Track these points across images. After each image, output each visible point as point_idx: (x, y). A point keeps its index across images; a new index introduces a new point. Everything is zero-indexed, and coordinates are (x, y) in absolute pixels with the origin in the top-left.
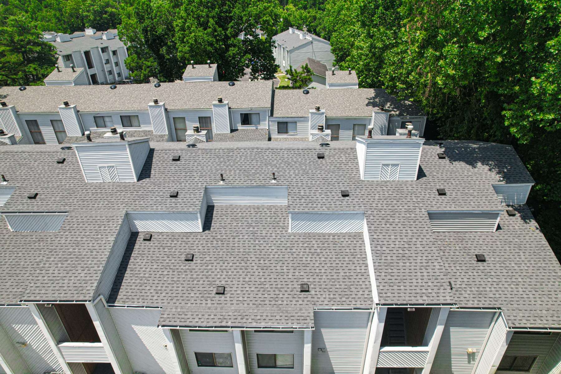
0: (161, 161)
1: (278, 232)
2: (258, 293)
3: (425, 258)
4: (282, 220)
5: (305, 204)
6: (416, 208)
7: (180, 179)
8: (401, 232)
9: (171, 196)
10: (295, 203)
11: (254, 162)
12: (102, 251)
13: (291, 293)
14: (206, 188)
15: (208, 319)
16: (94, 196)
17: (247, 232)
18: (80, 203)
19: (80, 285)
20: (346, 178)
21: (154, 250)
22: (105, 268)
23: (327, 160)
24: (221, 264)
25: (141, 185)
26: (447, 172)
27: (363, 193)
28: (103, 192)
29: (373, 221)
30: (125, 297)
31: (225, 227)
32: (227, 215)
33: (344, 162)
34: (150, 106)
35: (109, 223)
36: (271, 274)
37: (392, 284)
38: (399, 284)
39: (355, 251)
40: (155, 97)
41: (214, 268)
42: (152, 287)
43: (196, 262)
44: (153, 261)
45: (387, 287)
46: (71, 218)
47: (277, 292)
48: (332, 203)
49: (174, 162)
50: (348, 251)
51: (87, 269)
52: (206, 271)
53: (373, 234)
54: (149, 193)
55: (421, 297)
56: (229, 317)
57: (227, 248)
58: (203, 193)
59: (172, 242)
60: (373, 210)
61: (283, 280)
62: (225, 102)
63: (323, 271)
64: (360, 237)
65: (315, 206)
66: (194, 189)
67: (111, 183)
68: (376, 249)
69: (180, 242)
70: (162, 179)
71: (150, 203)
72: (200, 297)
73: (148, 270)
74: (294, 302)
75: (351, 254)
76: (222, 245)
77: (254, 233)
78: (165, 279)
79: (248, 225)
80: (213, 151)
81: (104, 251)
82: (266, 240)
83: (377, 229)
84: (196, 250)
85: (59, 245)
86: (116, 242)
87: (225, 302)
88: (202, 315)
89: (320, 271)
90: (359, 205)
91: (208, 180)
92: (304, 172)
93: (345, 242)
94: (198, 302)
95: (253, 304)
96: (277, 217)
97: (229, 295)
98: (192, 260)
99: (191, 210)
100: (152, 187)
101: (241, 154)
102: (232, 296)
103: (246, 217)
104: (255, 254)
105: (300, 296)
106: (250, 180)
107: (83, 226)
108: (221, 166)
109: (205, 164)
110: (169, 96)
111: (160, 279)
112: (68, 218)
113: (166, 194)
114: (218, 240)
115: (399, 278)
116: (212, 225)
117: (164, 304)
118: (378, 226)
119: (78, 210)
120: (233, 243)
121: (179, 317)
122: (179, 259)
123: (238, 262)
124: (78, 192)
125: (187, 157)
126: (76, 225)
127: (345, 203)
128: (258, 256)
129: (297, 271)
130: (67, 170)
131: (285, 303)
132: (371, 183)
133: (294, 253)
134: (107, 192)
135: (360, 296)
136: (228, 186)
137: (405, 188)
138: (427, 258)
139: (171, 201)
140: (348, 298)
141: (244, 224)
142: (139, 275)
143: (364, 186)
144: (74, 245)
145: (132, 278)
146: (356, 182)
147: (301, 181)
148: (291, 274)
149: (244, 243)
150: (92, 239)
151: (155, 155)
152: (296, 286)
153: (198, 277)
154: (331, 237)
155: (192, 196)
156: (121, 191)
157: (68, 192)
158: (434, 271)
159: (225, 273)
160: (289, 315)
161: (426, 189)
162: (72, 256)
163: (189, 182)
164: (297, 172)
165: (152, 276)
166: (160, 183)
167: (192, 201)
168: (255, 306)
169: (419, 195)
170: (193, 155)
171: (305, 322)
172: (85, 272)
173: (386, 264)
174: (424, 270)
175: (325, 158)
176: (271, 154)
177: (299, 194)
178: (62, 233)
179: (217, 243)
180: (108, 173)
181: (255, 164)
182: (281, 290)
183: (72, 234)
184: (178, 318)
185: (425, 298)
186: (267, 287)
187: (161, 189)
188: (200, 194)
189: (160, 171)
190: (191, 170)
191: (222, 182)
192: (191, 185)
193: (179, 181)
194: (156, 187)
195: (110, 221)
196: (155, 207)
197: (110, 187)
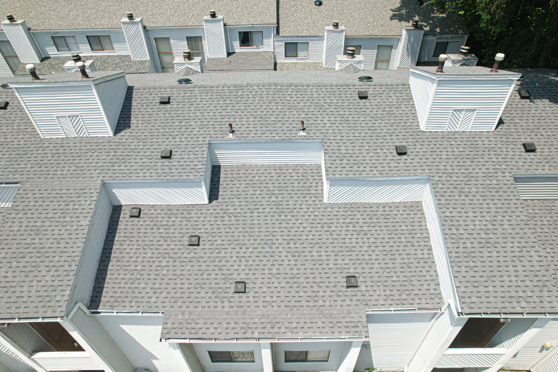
0: (145, 105)
1: (310, 202)
2: (290, 290)
3: (516, 244)
4: (314, 184)
5: (349, 166)
6: (498, 171)
7: (172, 130)
8: (481, 206)
9: (163, 157)
10: (335, 165)
11: (272, 104)
12: (73, 241)
13: (334, 289)
14: (209, 144)
15: (227, 328)
16: (55, 158)
17: (268, 203)
18: (35, 169)
19: (46, 294)
20: (400, 127)
21: (146, 231)
22: (79, 267)
23: (372, 101)
24: (238, 250)
25: (120, 141)
26: (533, 118)
27: (425, 150)
28: (67, 151)
29: (442, 190)
30: (112, 299)
31: (239, 197)
32: (239, 179)
33: (395, 103)
34: (124, 23)
35: (80, 199)
36: (306, 263)
37: (476, 284)
38: (486, 284)
39: (413, 228)
40: (129, 10)
41: (228, 255)
42: (147, 284)
43: (204, 247)
44: (146, 247)
45: (470, 289)
46: (25, 192)
47: (316, 289)
48: (385, 165)
49: (162, 106)
50: (404, 228)
51: (54, 268)
52: (219, 259)
53: (444, 210)
54: (132, 153)
55: (518, 302)
56: (255, 326)
57: (244, 226)
58: (206, 152)
59: (169, 219)
60: (441, 175)
61: (323, 271)
62: (219, 17)
63: (374, 257)
64: (418, 209)
65: (362, 169)
66: (193, 146)
67: (78, 139)
68: (450, 232)
69: (179, 219)
70: (148, 131)
71: (135, 168)
72: (213, 298)
73: (140, 259)
74: (339, 303)
75: (408, 232)
76: (237, 222)
77: (278, 205)
78: (164, 272)
79: (269, 192)
80: (215, 88)
81: (76, 241)
82: (295, 214)
83: (450, 202)
84: (203, 231)
85: (11, 233)
86: (91, 226)
87: (248, 304)
88: (219, 323)
89: (370, 257)
90: (422, 168)
91: (212, 132)
92: (342, 119)
93: (399, 216)
94: (212, 304)
95: (285, 306)
96: (306, 181)
97: (251, 294)
98: (198, 245)
99: (192, 177)
100: (135, 144)
101: (254, 93)
102: (256, 295)
103: (265, 182)
104: (282, 234)
105: (347, 294)
106: (269, 132)
107: (43, 204)
108: (228, 111)
109: (205, 108)
110: (147, 10)
111: (157, 273)
112: (20, 192)
114: (231, 215)
115: (484, 274)
116: (220, 193)
117: (167, 309)
118: (450, 198)
119: (34, 180)
120: (252, 218)
121: (188, 326)
122: (181, 243)
123: (260, 247)
124: (31, 152)
126: (32, 203)
127: (402, 164)
128: (286, 237)
129: (339, 258)
130: (12, 119)
131: (328, 303)
132: (434, 135)
133: (333, 233)
134: (72, 151)
135: (424, 292)
136: (240, 141)
137: (480, 143)
138: (520, 245)
139: (163, 164)
140: (410, 295)
141: (264, 192)
142: (128, 268)
143: (425, 139)
144: (32, 233)
145: (119, 272)
146: (414, 134)
147: (340, 132)
148: (331, 263)
149: (265, 218)
150: (58, 224)
151: (135, 95)
152: (340, 279)
153: (208, 268)
154: (381, 209)
155: (192, 156)
156: (93, 151)
157: (17, 152)
158: (531, 264)
159: (245, 263)
160: (334, 321)
161: (508, 143)
162: (31, 250)
163: (186, 136)
164: (332, 119)
165: (146, 268)
166: (146, 137)
167: (191, 163)
168: (288, 309)
169: (500, 153)
170: (188, 95)
171: (357, 329)
172: (52, 273)
173: (465, 255)
174: (517, 263)
175: (369, 98)
176: (295, 93)
177: (338, 152)
178: (13, 215)
179: (230, 219)
180: (71, 125)
181: (274, 107)
182: (321, 285)
183: (27, 216)
184: (187, 328)
185: (524, 304)
186: (301, 281)
187: (148, 147)
188: (203, 152)
189: (144, 119)
190: (187, 118)
191: (231, 134)
192: (188, 140)
193: (172, 134)
194: (141, 143)
195: (80, 196)
196: (141, 174)
197: (77, 144)
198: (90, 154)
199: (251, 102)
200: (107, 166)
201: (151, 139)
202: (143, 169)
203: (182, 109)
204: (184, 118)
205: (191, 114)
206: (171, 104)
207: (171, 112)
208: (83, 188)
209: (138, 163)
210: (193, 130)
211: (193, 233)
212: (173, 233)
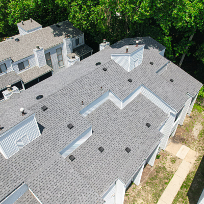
1: (118, 112)
2: (139, 139)
3: (171, 89)
4: (113, 106)
5: (124, 93)
6: (152, 73)
7: (61, 117)
8: (158, 84)
9: (71, 128)
10: (121, 95)
12: (76, 180)
13: (147, 130)
15: (137, 163)
17: (108, 121)
18: (23, 172)
19: (90, 202)
20: (123, 74)
21: (83, 160)
24: (115, 141)
25: (46, 134)
26: (145, 55)
27: (134, 77)
28: (28, 155)
29: (148, 85)
31: (98, 126)
32: (92, 120)
33: (115, 67)
36: (134, 129)
38: (175, 102)
39: (145, 101)
41: (115, 145)
42: (103, 174)
43: (106, 148)
45: (174, 105)
46: (32, 183)
48: (130, 87)
49: (46, 111)
50: (143, 103)
52: (114, 148)
54: (57, 135)
56: (142, 156)
57: (109, 133)
59: (85, 150)
60: (144, 82)
61: (140, 128)
63: (145, 115)
64: (142, 95)
65: (127, 92)
66: (76, 117)
67: (26, 147)
69: (89, 147)
70: (52, 123)
72: (125, 159)
74: (151, 132)
76: (106, 133)
77: (111, 119)
78: (104, 166)
80: (58, 93)
82: (118, 118)
83: (152, 88)
87: (134, 152)
88: (134, 164)
90: (139, 82)
91: (76, 109)
92: (107, 80)
93: (140, 100)
94: (127, 161)
96: (110, 107)
98: (104, 150)
100: (53, 131)
101: (73, 87)
102: (133, 148)
103: (100, 115)
104: (121, 127)
105: (150, 129)
106: (93, 97)
107: (46, 180)
108: (72, 98)
109: (63, 102)
111: (102, 168)
112: (29, 185)
113: (66, 129)
115: (173, 100)
117: (117, 175)
119: (29, 176)
120: (109, 129)
121: (128, 173)
122: (98, 154)
123: (120, 135)
124: (10, 169)
125: (49, 104)
127: (134, 84)
129: (140, 121)
131: (149, 135)
132: (132, 72)
133: (132, 116)
135: (162, 115)
136: (88, 106)
137: (142, 68)
139: (73, 130)
140: (160, 118)
141: (103, 119)
142: (92, 176)
144: (57, 192)
146: (128, 74)
147: (111, 84)
148: (139, 124)
152: (145, 127)
153: (114, 153)
154: (134, 101)
155: (79, 121)
156: (40, 146)
159: (121, 143)
160: (154, 138)
161: (147, 65)
162: (65, 197)
164: (105, 82)
165: (97, 170)
166: (54, 126)
167: (82, 123)
168: (143, 144)
169: (148, 68)
170: (50, 101)
171: (160, 135)
174: (174, 93)
175: (107, 69)
176: (86, 79)
177: (117, 91)
179: (103, 134)
181: (85, 88)
182: (143, 132)
183: (46, 189)
186: (138, 135)
191: (83, 105)
192: (71, 116)
195: (57, 165)
197: (29, 149)
199: (76, 90)
200: (54, 147)
201: (57, 125)
202: (69, 137)
203: (55, 107)
204: (60, 110)
205: (61, 107)
206: (48, 108)
207: (52, 111)
208: (54, 161)
209: (64, 137)
210: (69, 112)
211: (98, 147)
212: (92, 153)
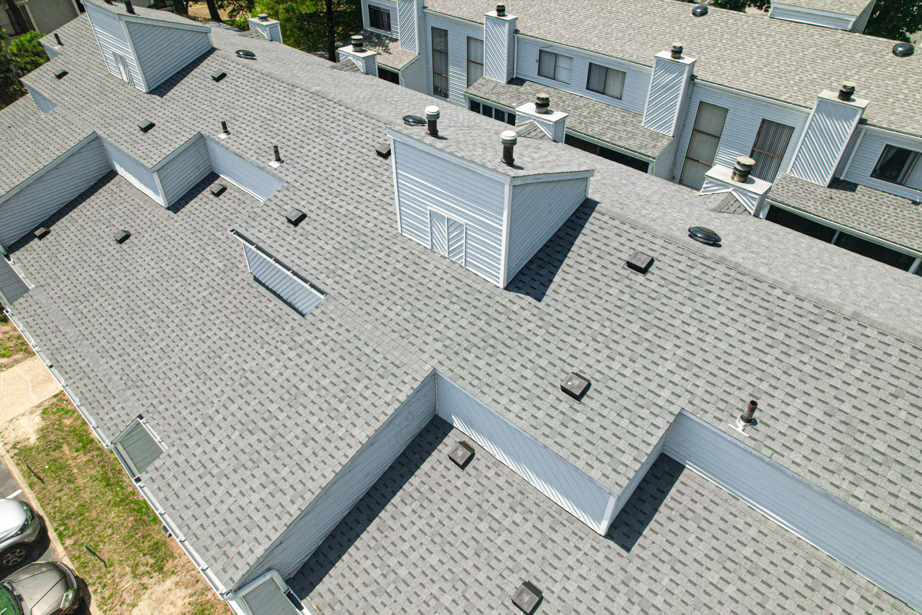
0: (596, 252)
7: (617, 338)
9: (565, 389)
12: (324, 455)
14: (679, 419)
16: (394, 280)
18: (358, 283)
19: (236, 524)
21: (457, 506)
25: (509, 305)
28: (417, 277)
30: (328, 597)
34: (660, 60)
35: (381, 382)
40: (681, 39)
44: (438, 539)
49: (628, 272)
51: (271, 487)
54: (515, 343)
58: (660, 433)
59: (509, 513)
62: (859, 101)
66: (640, 401)
67: (447, 263)
70: (571, 312)
71: (501, 378)
80: (765, 286)
81: (329, 460)
85: (265, 377)
86: (364, 450)
91: (699, 392)
99: (595, 474)
100: (531, 326)
101: (859, 346)
107: (330, 354)
108: (768, 359)
109: (716, 324)
110: (715, 46)
111: (424, 608)
112: (317, 312)
113: (555, 371)
119: (345, 302)
122: (500, 581)
124: (370, 250)
125: (672, 274)
126: (318, 343)
130: (384, 178)
134: (424, 281)
136: (755, 452)
139: (556, 404)
142: (386, 557)
144: (286, 396)
145: (372, 554)
150: (325, 406)
155: (624, 423)
156: (455, 299)
162: (267, 427)
163: (637, 367)
165: (414, 583)
166: (558, 324)
167: (614, 440)
170: (694, 272)
172: (264, 493)
179: (628, 606)
180: (446, 235)
187: (550, 347)
188: (652, 430)
189: (576, 282)
190: (663, 325)
191: (743, 423)
192: (638, 379)
193: (612, 345)
194: (541, 332)
195: (385, 376)
196: (504, 400)
197: (438, 272)
198: (446, 302)
199: (840, 367)
200: (459, 344)
201: (565, 333)
202: (513, 391)
203: (664, 300)
204: (656, 322)
205: (677, 323)
206: (649, 276)
207: (637, 295)
208: (397, 363)
209: (513, 370)
210: (660, 361)
211: (535, 577)
212: (499, 548)
